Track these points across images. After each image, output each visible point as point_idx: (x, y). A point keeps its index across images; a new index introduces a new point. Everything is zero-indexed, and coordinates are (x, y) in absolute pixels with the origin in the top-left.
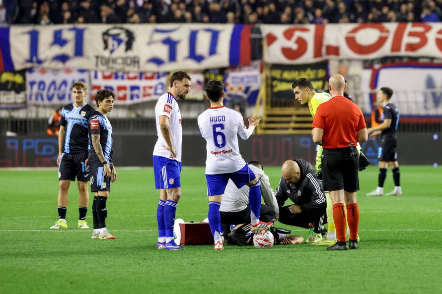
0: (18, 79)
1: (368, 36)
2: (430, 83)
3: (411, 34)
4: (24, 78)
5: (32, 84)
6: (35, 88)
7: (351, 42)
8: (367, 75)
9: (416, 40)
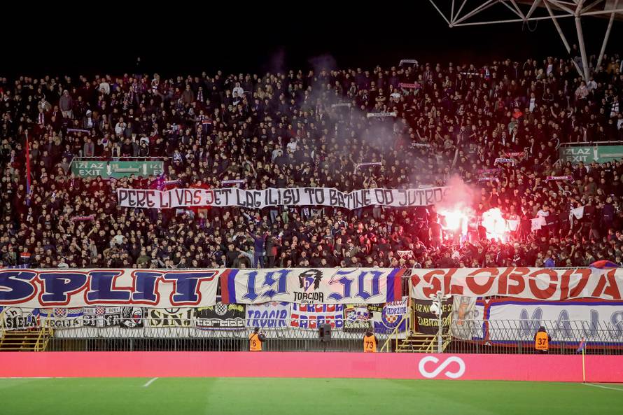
0: (241, 309)
1: (482, 277)
2: (524, 314)
3: (513, 277)
4: (245, 308)
5: (250, 313)
6: (253, 315)
8: (481, 309)
9: (516, 283)
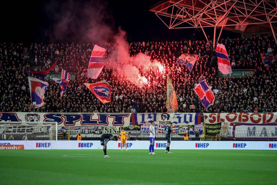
1: (232, 116)
2: (249, 129)
3: (243, 116)
7: (227, 118)
8: (232, 127)
9: (245, 118)
